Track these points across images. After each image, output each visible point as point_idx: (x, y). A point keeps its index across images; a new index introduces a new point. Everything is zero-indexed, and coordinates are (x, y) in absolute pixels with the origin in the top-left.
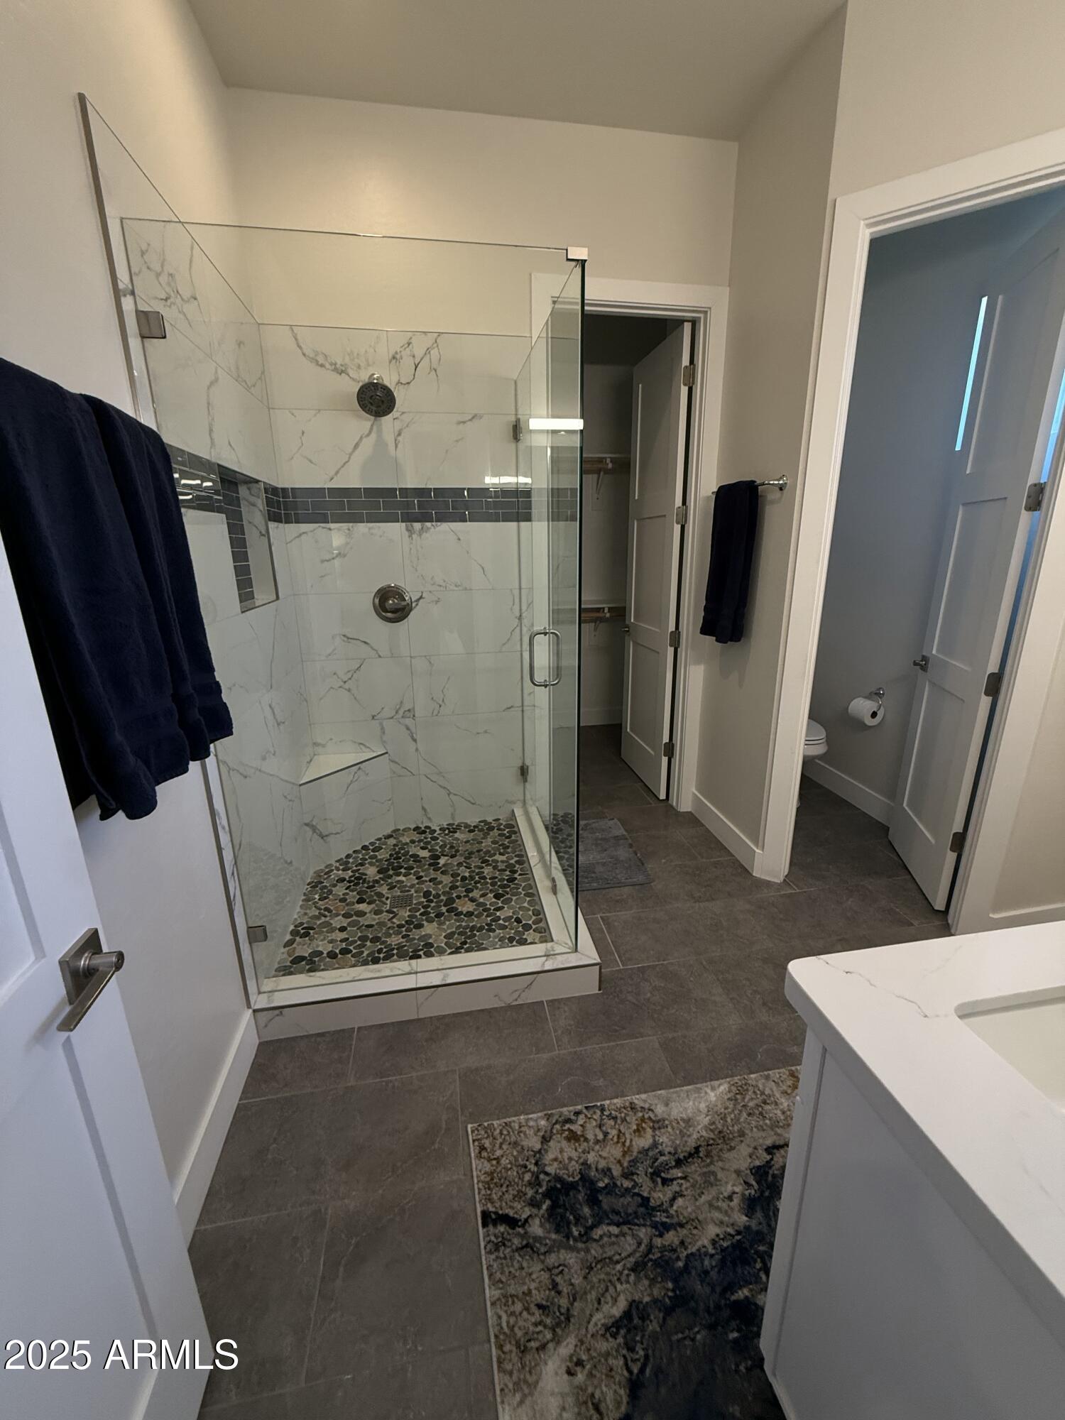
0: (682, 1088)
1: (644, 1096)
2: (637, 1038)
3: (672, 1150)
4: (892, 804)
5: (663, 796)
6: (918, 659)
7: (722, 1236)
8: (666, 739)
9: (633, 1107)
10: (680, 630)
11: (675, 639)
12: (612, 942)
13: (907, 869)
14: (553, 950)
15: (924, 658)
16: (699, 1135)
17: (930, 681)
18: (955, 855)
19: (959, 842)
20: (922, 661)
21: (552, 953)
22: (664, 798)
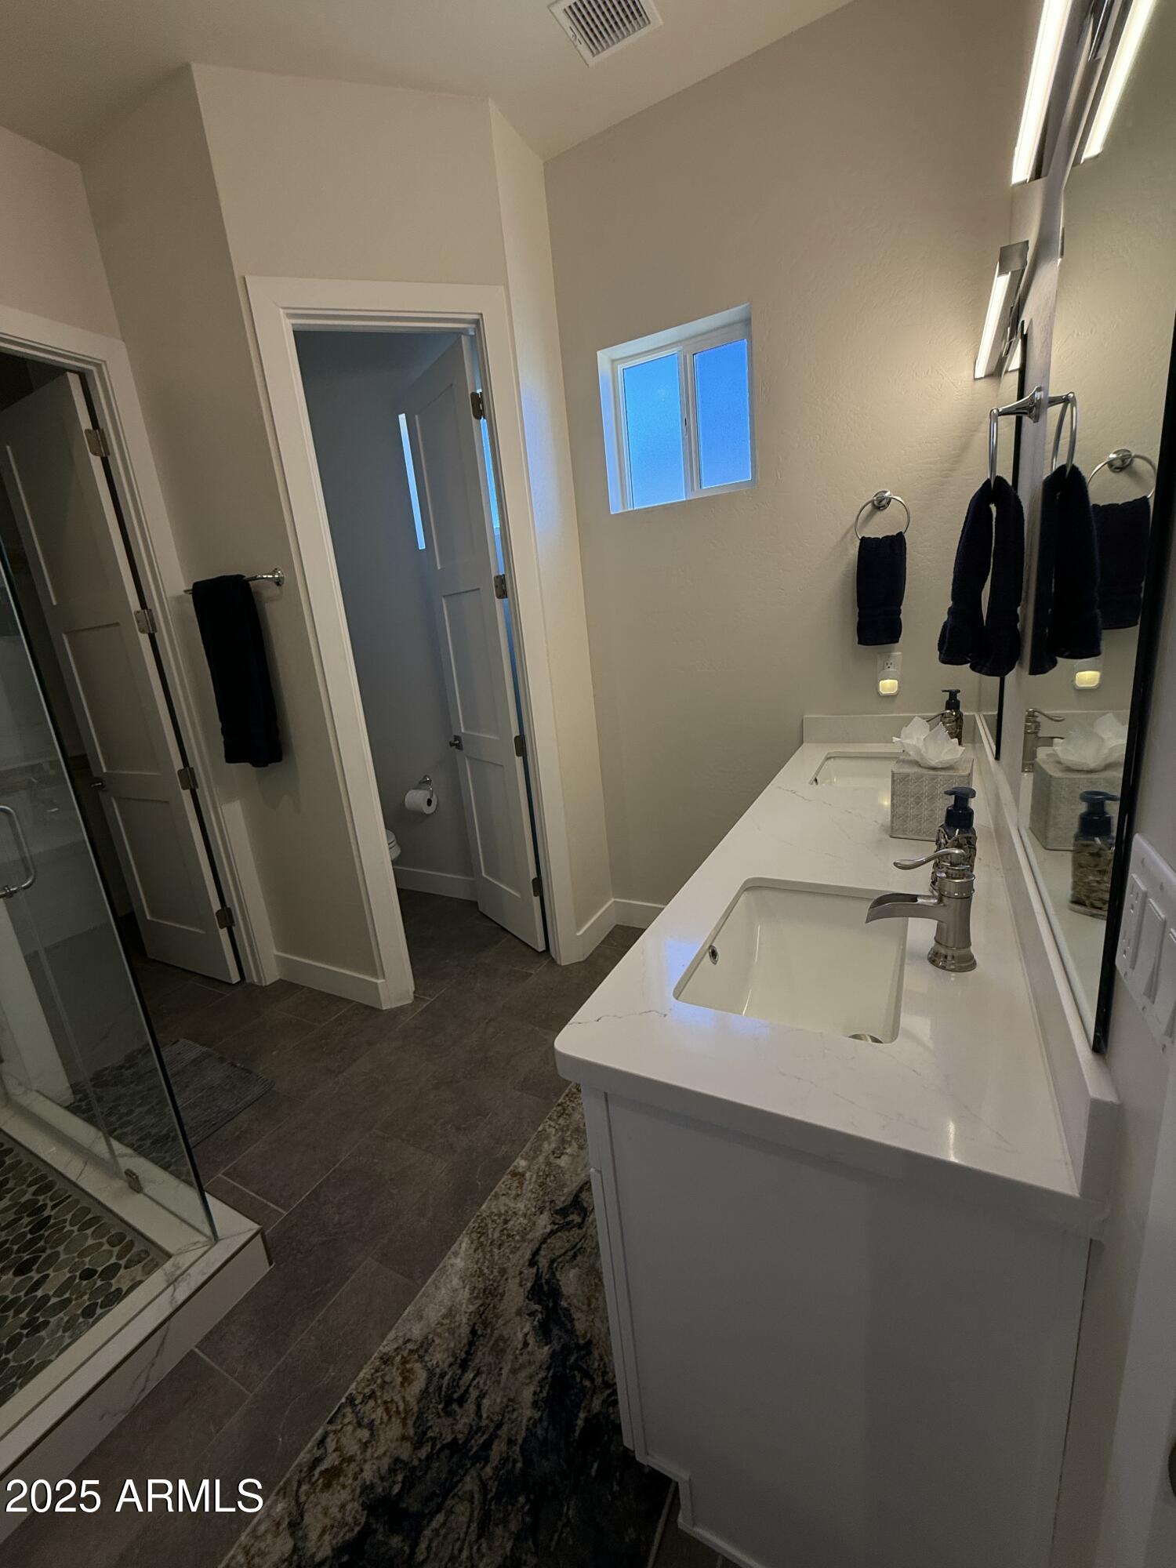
0: (427, 1284)
1: (391, 1335)
2: (348, 1278)
3: (451, 1359)
4: (471, 879)
5: (235, 978)
6: (452, 739)
7: (539, 1389)
8: (216, 906)
9: (386, 1360)
10: (191, 765)
11: (188, 778)
12: (256, 1193)
13: (504, 929)
14: (179, 1268)
15: (457, 738)
16: (468, 1314)
17: (467, 757)
18: (538, 898)
19: (538, 886)
20: (455, 741)
21: (179, 1272)
22: (239, 979)
